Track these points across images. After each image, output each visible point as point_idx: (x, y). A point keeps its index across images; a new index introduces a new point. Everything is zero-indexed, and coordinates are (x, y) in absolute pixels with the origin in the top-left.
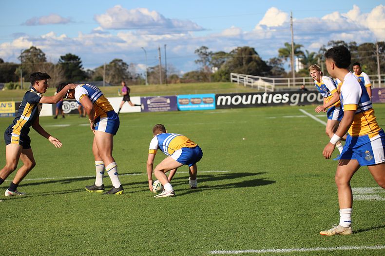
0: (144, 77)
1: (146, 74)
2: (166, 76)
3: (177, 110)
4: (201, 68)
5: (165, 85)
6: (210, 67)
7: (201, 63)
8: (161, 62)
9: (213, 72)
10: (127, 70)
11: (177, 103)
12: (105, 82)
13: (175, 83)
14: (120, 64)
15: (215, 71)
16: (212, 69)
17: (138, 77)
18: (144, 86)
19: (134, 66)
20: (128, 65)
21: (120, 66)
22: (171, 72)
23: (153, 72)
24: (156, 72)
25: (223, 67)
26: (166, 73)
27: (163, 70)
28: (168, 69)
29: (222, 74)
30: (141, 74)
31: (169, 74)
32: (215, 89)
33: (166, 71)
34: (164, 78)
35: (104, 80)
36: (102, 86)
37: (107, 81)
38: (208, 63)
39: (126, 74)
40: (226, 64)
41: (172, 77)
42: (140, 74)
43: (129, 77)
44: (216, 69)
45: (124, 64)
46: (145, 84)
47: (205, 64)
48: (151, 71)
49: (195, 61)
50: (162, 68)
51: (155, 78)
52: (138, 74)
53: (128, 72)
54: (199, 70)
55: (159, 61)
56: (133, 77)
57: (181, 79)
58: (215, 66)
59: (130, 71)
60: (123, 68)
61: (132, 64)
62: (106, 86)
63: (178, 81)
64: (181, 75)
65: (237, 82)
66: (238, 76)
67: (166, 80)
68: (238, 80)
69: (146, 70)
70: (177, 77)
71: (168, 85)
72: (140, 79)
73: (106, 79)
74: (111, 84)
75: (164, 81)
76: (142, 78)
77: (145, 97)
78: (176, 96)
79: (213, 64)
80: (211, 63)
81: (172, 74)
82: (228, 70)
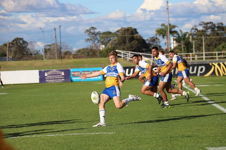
0: (42, 53)
1: (44, 50)
2: (61, 52)
3: (70, 81)
4: (90, 46)
5: (60, 60)
6: (98, 44)
7: (91, 41)
8: (56, 41)
9: (101, 49)
10: (28, 47)
11: (70, 75)
12: (8, 57)
13: (69, 58)
14: (21, 42)
15: (102, 48)
16: (100, 46)
17: (37, 53)
18: (42, 61)
19: (33, 44)
20: (28, 43)
21: (21, 44)
22: (66, 49)
23: (49, 49)
24: (52, 49)
25: (109, 46)
26: (61, 50)
27: (58, 47)
28: (62, 47)
29: (108, 51)
30: (40, 51)
31: (63, 51)
32: (103, 63)
33: (61, 48)
34: (59, 54)
35: (7, 56)
36: (6, 60)
37: (10, 57)
38: (96, 42)
39: (26, 51)
40: (112, 43)
41: (66, 53)
42: (38, 50)
43: (29, 53)
44: (104, 46)
45: (24, 42)
46: (42, 59)
47: (94, 42)
48: (48, 48)
49: (86, 40)
50: (57, 46)
51: (51, 54)
52: (37, 51)
53: (28, 49)
54: (89, 47)
55: (55, 40)
56: (33, 54)
57: (74, 55)
58: (103, 43)
59: (30, 48)
60: (24, 45)
61: (31, 42)
62: (9, 60)
63: (71, 57)
64: (74, 52)
65: (121, 57)
66: (122, 52)
67: (61, 55)
68: (122, 56)
69: (44, 48)
70: (70, 53)
71: (63, 60)
72: (38, 55)
73: (8, 55)
74: (13, 59)
75: (59, 57)
76: (40, 54)
77: (43, 71)
78: (70, 69)
79: (101, 42)
80: (99, 41)
81: (66, 50)
82: (114, 47)
